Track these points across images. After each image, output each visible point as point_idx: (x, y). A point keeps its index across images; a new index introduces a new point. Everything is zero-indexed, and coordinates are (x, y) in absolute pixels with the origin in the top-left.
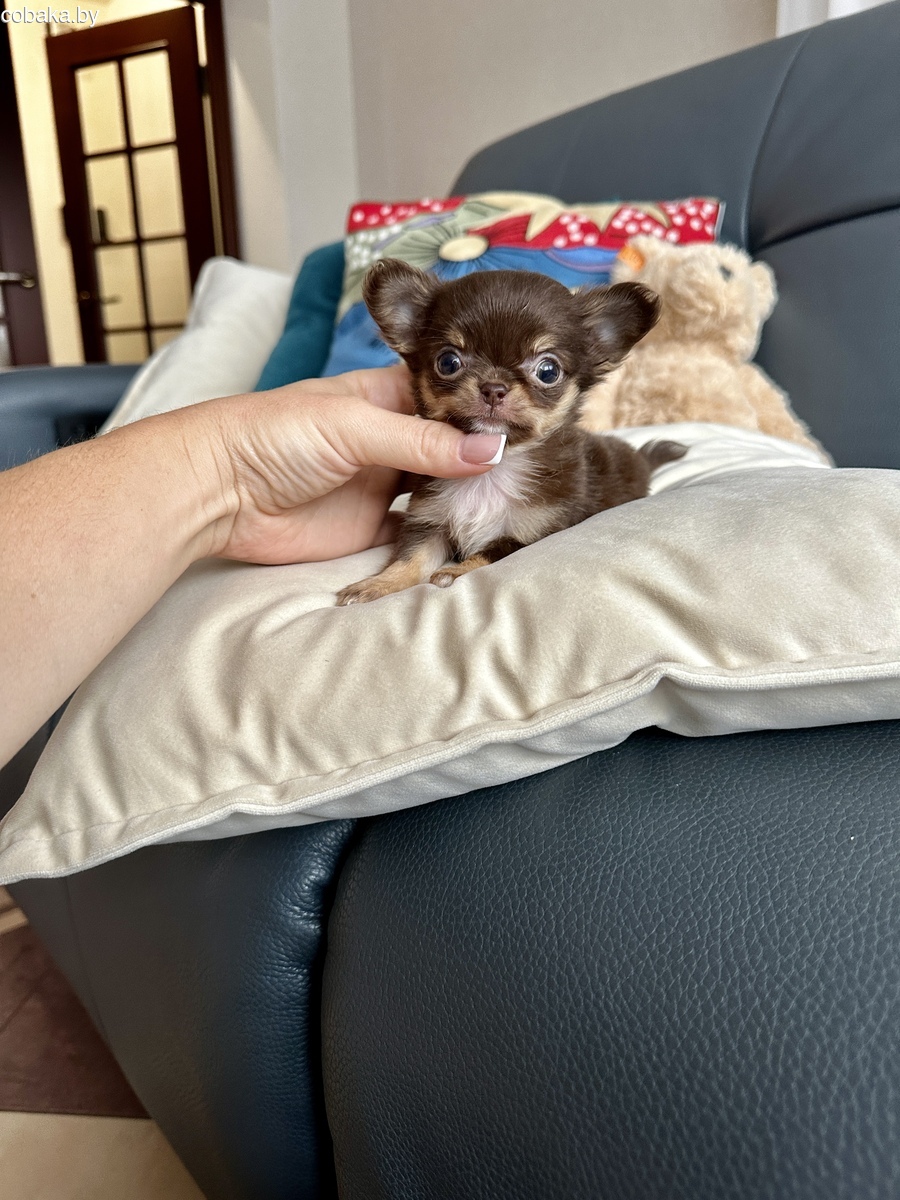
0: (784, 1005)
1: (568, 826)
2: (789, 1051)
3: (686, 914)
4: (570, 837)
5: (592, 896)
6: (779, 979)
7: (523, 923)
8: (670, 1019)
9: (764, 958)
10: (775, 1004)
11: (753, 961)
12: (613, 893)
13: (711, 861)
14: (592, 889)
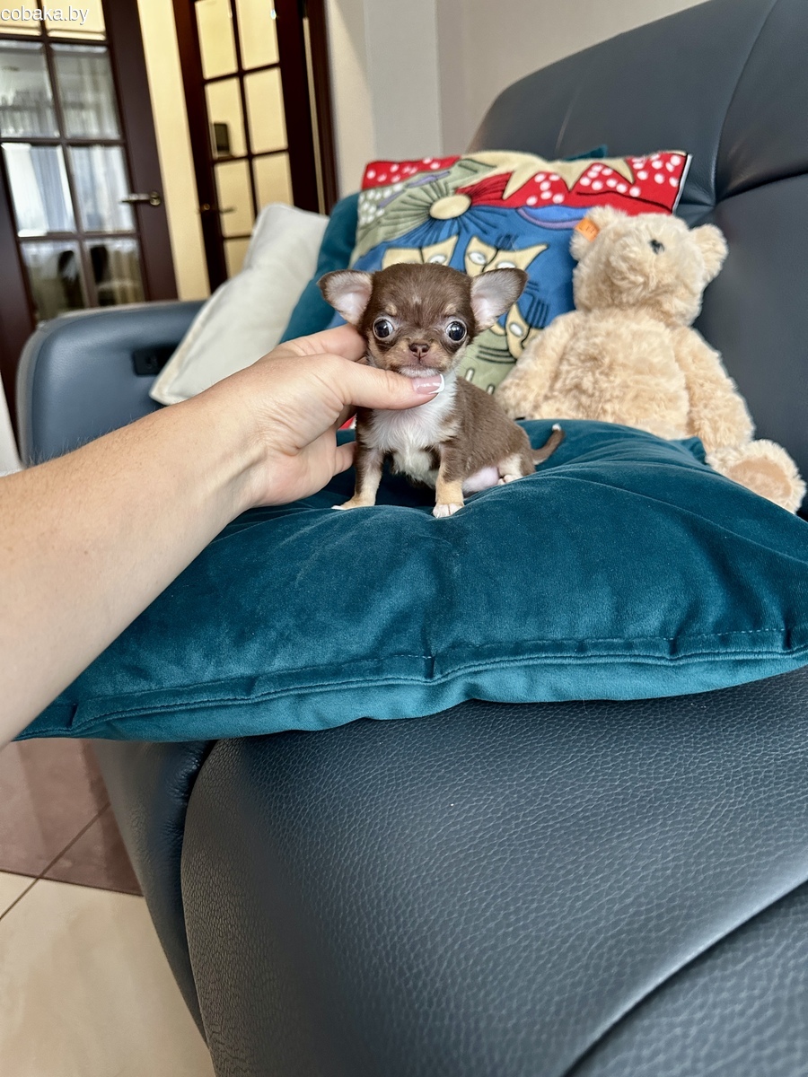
0: (353, 920)
2: (344, 952)
5: (293, 822)
6: (356, 902)
13: (363, 808)
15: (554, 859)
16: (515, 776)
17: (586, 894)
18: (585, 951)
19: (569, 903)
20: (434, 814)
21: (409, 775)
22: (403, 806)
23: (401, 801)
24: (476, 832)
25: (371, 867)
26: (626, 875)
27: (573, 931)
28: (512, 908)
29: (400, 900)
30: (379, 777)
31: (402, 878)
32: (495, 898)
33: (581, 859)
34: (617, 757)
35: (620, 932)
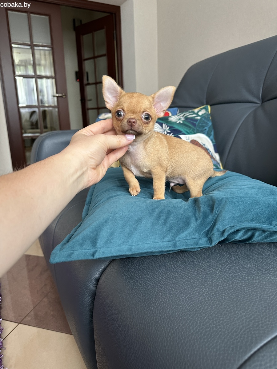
0: (161, 322)
1: (140, 276)
2: (159, 332)
3: (152, 300)
4: (139, 279)
5: (138, 292)
6: (162, 317)
7: (125, 296)
8: (143, 321)
9: (162, 312)
10: (160, 322)
11: (159, 312)
12: (142, 293)
13: (162, 289)
14: (139, 291)
15: (226, 305)
16: (211, 280)
17: (238, 316)
18: (239, 333)
19: (232, 318)
20: (186, 291)
21: (176, 279)
22: (175, 288)
23: (174, 287)
24: (200, 297)
25: (166, 306)
26: (250, 311)
27: (235, 326)
28: (214, 319)
29: (177, 316)
30: (166, 279)
31: (177, 310)
32: (208, 316)
33: (235, 306)
34: (243, 276)
35: (250, 327)
